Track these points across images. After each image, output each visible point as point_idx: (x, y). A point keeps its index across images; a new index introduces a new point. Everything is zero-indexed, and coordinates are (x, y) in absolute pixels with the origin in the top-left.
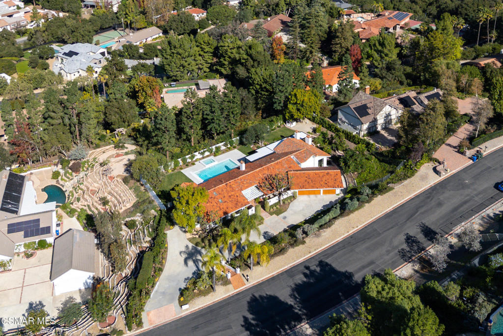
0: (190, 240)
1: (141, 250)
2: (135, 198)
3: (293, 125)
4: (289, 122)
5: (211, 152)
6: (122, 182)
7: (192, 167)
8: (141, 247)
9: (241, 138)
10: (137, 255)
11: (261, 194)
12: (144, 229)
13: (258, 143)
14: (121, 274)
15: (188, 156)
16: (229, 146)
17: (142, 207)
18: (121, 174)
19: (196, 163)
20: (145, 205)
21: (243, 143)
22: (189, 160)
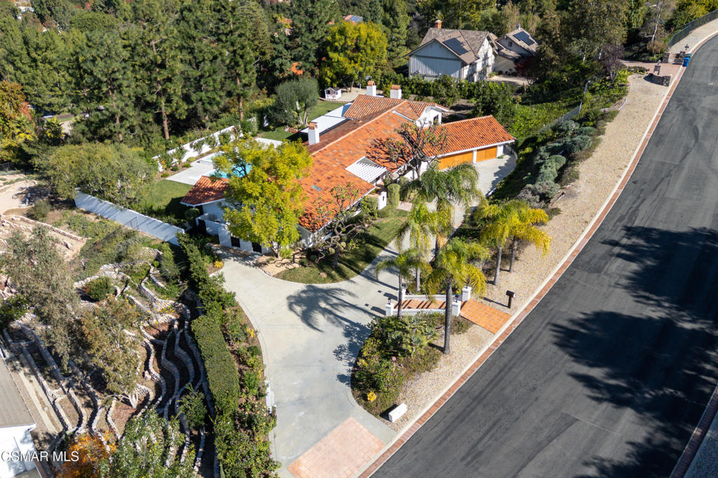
0: (283, 276)
1: (155, 332)
2: (80, 238)
3: (339, 96)
4: (329, 92)
5: (213, 147)
6: (26, 219)
7: (188, 170)
8: (151, 326)
9: (261, 120)
10: (151, 346)
11: (382, 170)
12: (139, 289)
13: (297, 123)
14: (127, 402)
15: (171, 152)
16: (242, 135)
17: (108, 250)
18: (15, 207)
19: (192, 164)
20: (115, 244)
21: (267, 129)
22: (175, 160)
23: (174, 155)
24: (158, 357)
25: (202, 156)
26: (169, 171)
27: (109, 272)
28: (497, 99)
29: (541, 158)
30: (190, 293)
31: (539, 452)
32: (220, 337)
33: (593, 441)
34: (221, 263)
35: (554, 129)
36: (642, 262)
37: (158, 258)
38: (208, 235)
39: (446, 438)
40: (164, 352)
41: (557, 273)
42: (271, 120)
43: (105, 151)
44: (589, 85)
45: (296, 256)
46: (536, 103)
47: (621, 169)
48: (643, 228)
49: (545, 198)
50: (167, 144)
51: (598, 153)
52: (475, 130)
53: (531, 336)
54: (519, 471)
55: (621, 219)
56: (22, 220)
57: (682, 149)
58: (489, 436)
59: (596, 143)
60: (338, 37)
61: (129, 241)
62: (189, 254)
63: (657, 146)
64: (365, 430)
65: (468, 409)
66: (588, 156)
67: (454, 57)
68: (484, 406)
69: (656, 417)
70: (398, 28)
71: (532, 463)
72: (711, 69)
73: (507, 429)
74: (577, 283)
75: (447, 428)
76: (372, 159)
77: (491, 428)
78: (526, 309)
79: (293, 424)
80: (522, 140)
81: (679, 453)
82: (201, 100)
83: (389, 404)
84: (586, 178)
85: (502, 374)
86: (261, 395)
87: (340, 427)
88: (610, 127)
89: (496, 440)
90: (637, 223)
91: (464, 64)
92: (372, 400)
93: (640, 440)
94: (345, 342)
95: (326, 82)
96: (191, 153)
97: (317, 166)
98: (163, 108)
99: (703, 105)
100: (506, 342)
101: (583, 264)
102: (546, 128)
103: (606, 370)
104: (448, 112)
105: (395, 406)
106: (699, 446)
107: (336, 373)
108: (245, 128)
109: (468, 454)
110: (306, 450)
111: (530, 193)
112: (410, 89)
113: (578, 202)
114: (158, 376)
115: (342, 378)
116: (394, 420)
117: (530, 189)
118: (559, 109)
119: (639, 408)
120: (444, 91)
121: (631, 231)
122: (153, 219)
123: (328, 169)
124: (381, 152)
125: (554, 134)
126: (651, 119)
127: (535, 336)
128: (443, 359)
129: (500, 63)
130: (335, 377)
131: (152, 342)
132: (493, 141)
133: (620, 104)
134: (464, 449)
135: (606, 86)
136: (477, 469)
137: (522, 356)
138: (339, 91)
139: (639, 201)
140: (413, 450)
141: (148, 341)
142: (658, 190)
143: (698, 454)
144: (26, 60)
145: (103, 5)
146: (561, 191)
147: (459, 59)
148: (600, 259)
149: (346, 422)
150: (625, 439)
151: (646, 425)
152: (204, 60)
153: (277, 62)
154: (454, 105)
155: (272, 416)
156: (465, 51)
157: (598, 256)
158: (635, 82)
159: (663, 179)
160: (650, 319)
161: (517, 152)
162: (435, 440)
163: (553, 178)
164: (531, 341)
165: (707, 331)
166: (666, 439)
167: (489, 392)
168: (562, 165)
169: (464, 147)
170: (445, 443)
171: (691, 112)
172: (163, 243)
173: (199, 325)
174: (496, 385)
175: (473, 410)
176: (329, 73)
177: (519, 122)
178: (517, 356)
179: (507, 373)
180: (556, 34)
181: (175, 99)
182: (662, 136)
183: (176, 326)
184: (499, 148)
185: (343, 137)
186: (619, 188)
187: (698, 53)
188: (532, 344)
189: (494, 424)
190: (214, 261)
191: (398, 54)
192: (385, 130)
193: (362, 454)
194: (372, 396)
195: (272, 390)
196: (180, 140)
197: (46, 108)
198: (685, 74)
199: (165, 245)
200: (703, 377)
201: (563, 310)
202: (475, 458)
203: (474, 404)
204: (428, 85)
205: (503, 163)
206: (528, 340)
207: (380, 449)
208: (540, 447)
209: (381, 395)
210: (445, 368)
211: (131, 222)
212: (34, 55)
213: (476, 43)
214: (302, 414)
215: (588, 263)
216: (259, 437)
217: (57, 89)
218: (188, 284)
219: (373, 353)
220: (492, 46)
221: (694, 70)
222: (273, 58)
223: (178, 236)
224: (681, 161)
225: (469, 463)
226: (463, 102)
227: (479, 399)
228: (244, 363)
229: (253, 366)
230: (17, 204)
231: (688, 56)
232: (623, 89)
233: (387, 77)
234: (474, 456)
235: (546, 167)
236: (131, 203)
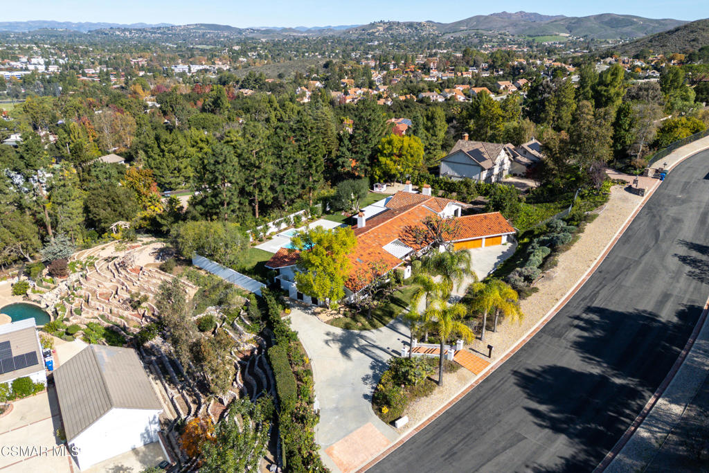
0: (331, 323)
1: (241, 356)
2: (194, 286)
3: (384, 189)
4: (377, 186)
5: (289, 225)
6: (159, 271)
7: (269, 242)
8: (239, 352)
9: (324, 206)
10: (239, 365)
11: (410, 250)
12: (232, 325)
13: (351, 209)
14: (221, 401)
15: (259, 228)
16: (310, 217)
17: (213, 297)
18: (152, 262)
19: (273, 237)
20: (218, 293)
21: (328, 213)
22: (262, 234)
23: (261, 230)
24: (243, 373)
25: (280, 231)
26: (257, 242)
27: (212, 311)
28: (504, 199)
29: (533, 248)
30: (267, 329)
31: (496, 455)
32: (286, 360)
33: (535, 453)
34: (289, 310)
35: (548, 225)
36: (592, 332)
37: (247, 304)
38: (282, 290)
39: (432, 442)
40: (247, 370)
41: (529, 336)
42: (331, 206)
43: (217, 226)
44: (579, 191)
45: (341, 309)
46: (537, 203)
47: (591, 261)
48: (598, 308)
49: (528, 279)
50: (256, 222)
51: (576, 247)
52: (485, 223)
53: (503, 379)
54: (480, 467)
55: (583, 300)
56: (156, 271)
57: (643, 248)
58: (463, 443)
59: (575, 239)
60: (386, 146)
61: (228, 291)
62: (269, 302)
63: (624, 244)
64: (379, 432)
65: (451, 425)
66: (567, 249)
67: (475, 164)
68: (462, 423)
69: (582, 443)
70: (436, 136)
71: (490, 463)
72: (682, 184)
73: (476, 440)
74: (542, 344)
75: (434, 435)
76: (403, 241)
77: (464, 438)
78: (502, 359)
79: (331, 423)
80: (522, 232)
81: (594, 467)
82: (283, 190)
83: (396, 415)
84: (563, 266)
85: (478, 403)
86: (310, 402)
87: (362, 428)
88: (589, 227)
89: (467, 446)
90: (596, 304)
91: (483, 169)
92: (385, 412)
93: (567, 456)
94: (370, 372)
95: (375, 179)
96: (273, 229)
97: (362, 245)
98: (256, 196)
99: (668, 213)
100: (484, 381)
101: (550, 330)
102: (542, 224)
103: (550, 407)
104: (466, 206)
105: (400, 417)
106: (609, 464)
107: (363, 393)
108: (313, 211)
109: (446, 454)
110: (339, 440)
111: (517, 274)
112: (440, 186)
113: (554, 284)
114: (242, 385)
115: (366, 396)
116: (398, 427)
117: (518, 271)
118: (555, 209)
119: (570, 435)
120: (465, 190)
121: (589, 310)
122: (245, 276)
123: (370, 246)
124: (409, 235)
125: (547, 229)
126: (623, 222)
127: (505, 379)
128: (437, 389)
129: (515, 168)
130: (362, 395)
131: (239, 362)
132: (498, 232)
133: (602, 208)
134: (444, 450)
135: (592, 193)
136: (451, 464)
137: (494, 391)
138: (385, 186)
139: (601, 286)
140: (410, 448)
141: (236, 361)
142: (617, 279)
143: (607, 469)
144: (157, 150)
145: (211, 104)
146: (542, 275)
147: (479, 165)
148: (563, 327)
149: (366, 425)
150: (557, 454)
151: (574, 447)
152: (287, 163)
153: (340, 160)
154: (473, 200)
155: (318, 415)
156: (485, 159)
157: (562, 325)
158: (616, 192)
159: (623, 271)
160: (591, 374)
161: (518, 241)
162: (425, 443)
163: (538, 264)
164: (502, 382)
165: (632, 386)
166: (588, 458)
167: (467, 414)
168: (547, 254)
169: (475, 235)
170: (431, 446)
171: (658, 218)
172: (250, 293)
173: (273, 351)
174: (473, 410)
175: (453, 425)
176: (378, 173)
177: (523, 216)
178: (491, 392)
179: (481, 403)
180: (556, 151)
181: (265, 189)
182: (629, 236)
183: (256, 353)
184: (503, 237)
185: (382, 224)
186: (588, 275)
187: (675, 169)
188: (502, 384)
189: (468, 435)
190: (284, 309)
191: (435, 156)
192: (415, 219)
193: (375, 447)
194: (385, 410)
195: (318, 400)
196: (266, 219)
197: (166, 186)
198: (660, 186)
199: (252, 295)
200: (622, 418)
201: (529, 362)
202: (451, 456)
203: (456, 421)
204: (453, 184)
205: (505, 249)
206: (500, 381)
207: (388, 445)
208: (497, 454)
209: (392, 410)
210: (439, 396)
211: (229, 278)
212: (163, 147)
213: (494, 152)
214: (337, 417)
215: (553, 330)
216: (308, 428)
217: (176, 172)
218: (267, 324)
219: (388, 380)
220: (508, 155)
221: (669, 183)
222: (338, 157)
223: (262, 289)
224: (640, 258)
225: (446, 459)
226: (480, 198)
227: (459, 418)
228: (301, 380)
229: (306, 382)
230: (152, 260)
231: (665, 172)
232: (605, 198)
233: (423, 176)
234: (451, 455)
235: (534, 255)
236: (231, 264)
